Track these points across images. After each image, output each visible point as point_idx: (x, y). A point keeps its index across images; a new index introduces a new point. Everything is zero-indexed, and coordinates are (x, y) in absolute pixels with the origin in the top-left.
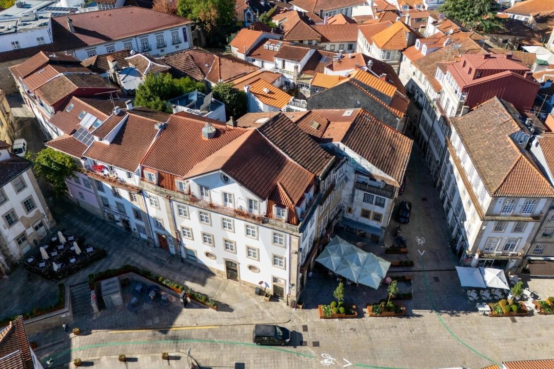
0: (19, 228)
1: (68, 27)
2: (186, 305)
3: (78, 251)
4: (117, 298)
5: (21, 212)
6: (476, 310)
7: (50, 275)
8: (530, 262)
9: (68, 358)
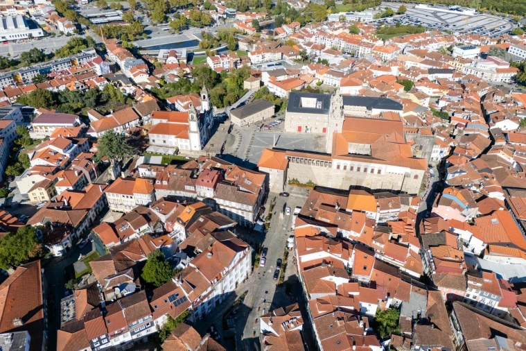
2: (242, 302)
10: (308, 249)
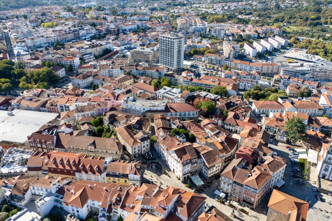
0: (145, 149)
1: (169, 106)
2: (164, 173)
3: (151, 156)
4: (154, 167)
5: (146, 146)
6: (214, 199)
7: (146, 159)
8: (232, 195)
9: (144, 172)
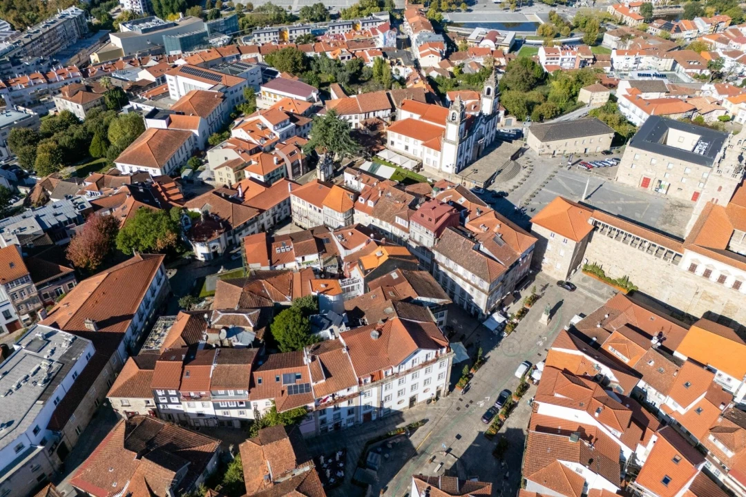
2: (407, 436)
10: (557, 395)
